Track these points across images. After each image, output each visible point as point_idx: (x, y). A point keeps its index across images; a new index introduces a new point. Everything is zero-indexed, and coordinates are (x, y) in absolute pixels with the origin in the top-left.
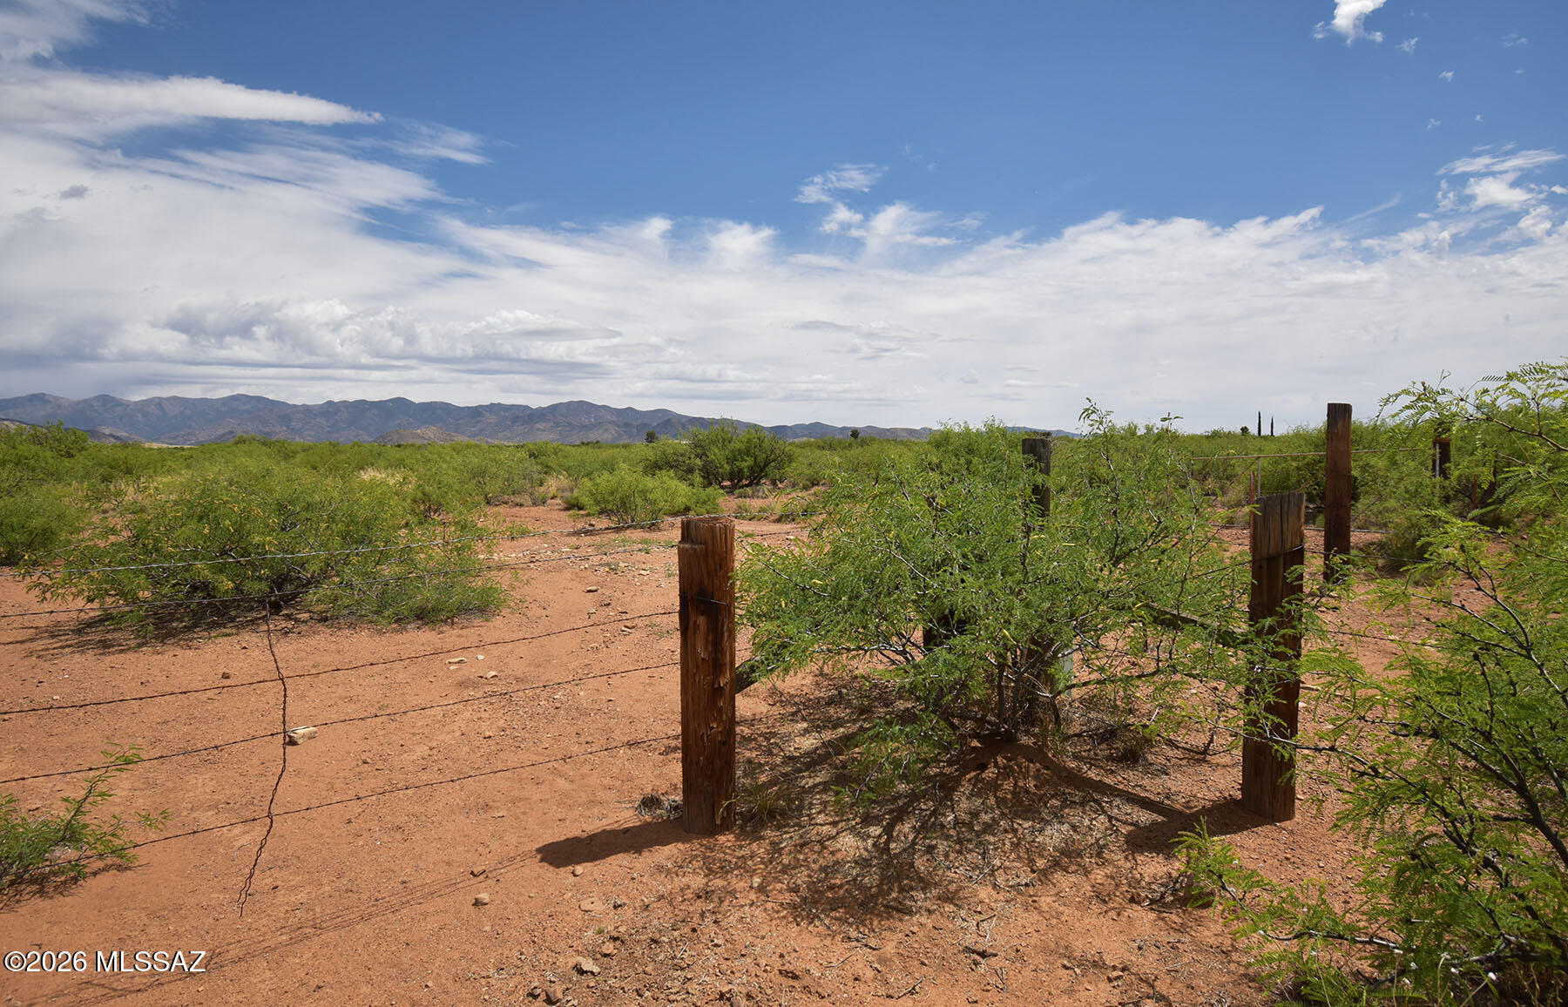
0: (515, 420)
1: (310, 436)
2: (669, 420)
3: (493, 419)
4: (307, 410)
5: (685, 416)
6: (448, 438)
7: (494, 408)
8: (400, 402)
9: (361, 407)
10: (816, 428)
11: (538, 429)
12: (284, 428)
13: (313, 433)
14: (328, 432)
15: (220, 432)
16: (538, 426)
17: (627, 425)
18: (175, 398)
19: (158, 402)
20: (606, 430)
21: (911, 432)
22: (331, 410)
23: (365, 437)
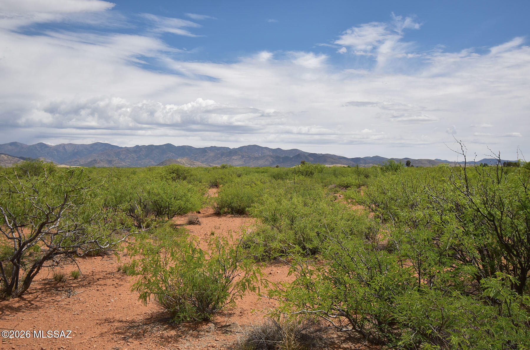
0: (222, 154)
1: (128, 162)
2: (299, 154)
3: (212, 154)
4: (127, 149)
5: (307, 153)
6: (192, 163)
7: (212, 149)
8: (169, 146)
9: (151, 148)
10: (377, 159)
11: (233, 159)
12: (117, 158)
13: (130, 161)
14: (137, 160)
15: (90, 160)
16: (233, 157)
17: (278, 157)
18: (70, 144)
19: (63, 146)
20: (267, 160)
21: (430, 161)
22: (138, 149)
23: (153, 163)
